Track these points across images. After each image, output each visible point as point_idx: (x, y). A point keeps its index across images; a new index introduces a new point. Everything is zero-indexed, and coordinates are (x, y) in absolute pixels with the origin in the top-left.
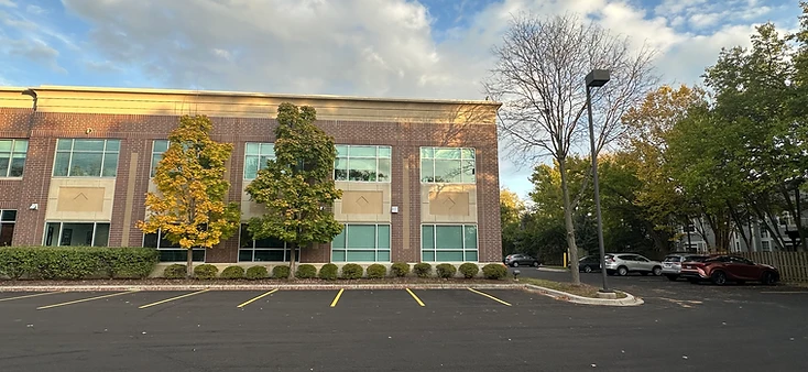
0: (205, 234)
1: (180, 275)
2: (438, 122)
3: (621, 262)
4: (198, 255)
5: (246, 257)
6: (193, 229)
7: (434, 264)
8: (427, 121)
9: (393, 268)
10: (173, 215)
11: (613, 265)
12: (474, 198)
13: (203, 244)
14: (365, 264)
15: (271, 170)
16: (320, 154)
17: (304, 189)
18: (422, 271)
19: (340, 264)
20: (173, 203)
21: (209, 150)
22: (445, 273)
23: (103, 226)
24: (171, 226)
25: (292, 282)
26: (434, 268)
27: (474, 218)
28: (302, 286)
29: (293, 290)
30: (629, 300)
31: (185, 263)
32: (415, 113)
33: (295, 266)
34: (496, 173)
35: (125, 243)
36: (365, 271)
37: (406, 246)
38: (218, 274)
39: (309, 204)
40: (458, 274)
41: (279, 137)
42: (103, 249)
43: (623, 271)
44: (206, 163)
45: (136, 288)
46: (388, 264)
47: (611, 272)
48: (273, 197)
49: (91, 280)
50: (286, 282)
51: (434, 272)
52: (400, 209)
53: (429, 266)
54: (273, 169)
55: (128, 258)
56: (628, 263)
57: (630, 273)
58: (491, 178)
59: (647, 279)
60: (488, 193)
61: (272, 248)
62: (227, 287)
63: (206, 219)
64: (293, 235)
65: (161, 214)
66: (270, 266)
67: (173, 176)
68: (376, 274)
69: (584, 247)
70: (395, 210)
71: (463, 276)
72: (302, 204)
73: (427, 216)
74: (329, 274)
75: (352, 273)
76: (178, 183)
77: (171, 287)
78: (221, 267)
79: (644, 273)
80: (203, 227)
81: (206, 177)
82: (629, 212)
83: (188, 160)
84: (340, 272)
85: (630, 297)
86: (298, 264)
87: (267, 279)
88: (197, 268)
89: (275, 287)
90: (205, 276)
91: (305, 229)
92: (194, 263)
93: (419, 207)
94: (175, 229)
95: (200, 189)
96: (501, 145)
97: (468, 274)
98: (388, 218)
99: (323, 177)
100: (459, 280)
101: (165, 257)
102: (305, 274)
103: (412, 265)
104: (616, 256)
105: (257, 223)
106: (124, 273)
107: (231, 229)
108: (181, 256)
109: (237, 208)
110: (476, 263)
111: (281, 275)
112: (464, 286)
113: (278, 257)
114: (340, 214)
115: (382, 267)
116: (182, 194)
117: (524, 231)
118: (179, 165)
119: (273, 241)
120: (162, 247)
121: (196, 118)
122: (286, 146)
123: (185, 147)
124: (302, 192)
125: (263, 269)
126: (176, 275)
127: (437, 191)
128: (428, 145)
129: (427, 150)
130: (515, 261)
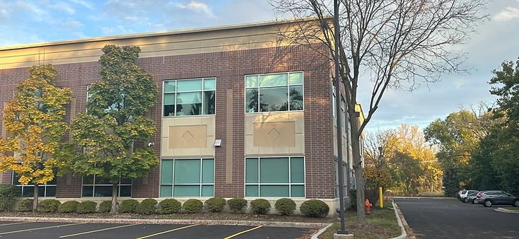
1: (28, 209)
2: (264, 46)
5: (88, 192)
6: (27, 168)
7: (249, 199)
8: (253, 47)
9: (210, 202)
12: (300, 127)
14: (182, 200)
18: (238, 207)
26: (249, 203)
27: (299, 149)
31: (33, 198)
32: (241, 40)
35: (0, 181)
37: (229, 180)
40: (273, 210)
51: (249, 208)
52: (224, 142)
53: (244, 203)
66: (99, 200)
68: (194, 209)
70: (219, 143)
73: (250, 149)
84: (158, 207)
88: (41, 202)
92: (39, 198)
93: (242, 140)
94: (14, 168)
97: (285, 210)
98: (212, 153)
102: (131, 210)
114: (166, 151)
115: (199, 202)
125: (94, 204)
126: (25, 208)
127: (261, 121)
128: (252, 73)
129: (254, 78)
130: (487, 200)
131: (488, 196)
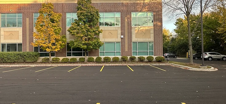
0: (55, 47)
1: (47, 61)
2: (138, 2)
3: (210, 55)
4: (53, 54)
5: (69, 55)
6: (50, 45)
7: (137, 57)
8: (134, 2)
9: (122, 58)
10: (43, 40)
11: (206, 57)
12: (152, 32)
13: (54, 50)
14: (111, 57)
15: (76, 23)
16: (94, 16)
17: (89, 29)
18: (132, 59)
19: (103, 57)
20: (43, 36)
21: (53, 16)
22: (141, 60)
23: (20, 45)
24: (43, 44)
25: (86, 63)
26: (137, 58)
27: (152, 39)
28: (90, 64)
29: (86, 66)
30: (212, 69)
31: (49, 57)
33: (87, 58)
34: (161, 21)
35: (28, 50)
36: (112, 59)
37: (126, 50)
38: (60, 61)
39: (90, 35)
40: (146, 60)
41: (78, 10)
42: (21, 52)
43: (210, 59)
44: (52, 21)
45: (33, 66)
46: (120, 57)
47: (205, 59)
48: (78, 33)
49: (18, 63)
50: (84, 63)
51: (137, 60)
52: (124, 36)
53: (135, 58)
54: (77, 23)
55: (30, 56)
56: (212, 56)
57: (213, 59)
58: (159, 24)
59: (220, 62)
60: (158, 29)
61: (78, 51)
62: (63, 65)
63: (54, 41)
64: (86, 47)
65: (39, 40)
66: (78, 58)
67: (42, 26)
68: (116, 60)
69: (195, 50)
70: (122, 37)
71: (148, 61)
72: (88, 35)
73: (134, 39)
74: (98, 60)
75: (107, 60)
76: (44, 29)
77: (44, 65)
78: (61, 58)
79: (219, 60)
80: (54, 44)
81: (53, 26)
82: (214, 36)
83: (47, 20)
84: (102, 60)
85: (212, 68)
86: (87, 57)
87: (77, 62)
88: (53, 59)
89: (80, 65)
90: (56, 61)
91: (89, 44)
93: (131, 36)
94: (44, 45)
95: (51, 31)
96: (163, 10)
97: (150, 60)
98: (120, 40)
99: (95, 25)
100: (147, 62)
101: (42, 55)
102: (90, 61)
103: (129, 57)
104: (208, 53)
105: (73, 42)
106: (29, 61)
107: (63, 45)
108: (47, 55)
109: (65, 37)
110: (152, 56)
111: (82, 61)
112: (149, 64)
113: (80, 54)
114: (102, 39)
115: (118, 58)
116: (46, 32)
117: (172, 44)
118: (43, 22)
119: (78, 49)
120: (40, 51)
121: (48, 4)
122: (81, 14)
123: (45, 15)
124: (88, 31)
125: (76, 59)
126: (46, 61)
127: (138, 29)
128: (135, 11)
129: (134, 13)
130: (167, 56)
131: (168, 55)
